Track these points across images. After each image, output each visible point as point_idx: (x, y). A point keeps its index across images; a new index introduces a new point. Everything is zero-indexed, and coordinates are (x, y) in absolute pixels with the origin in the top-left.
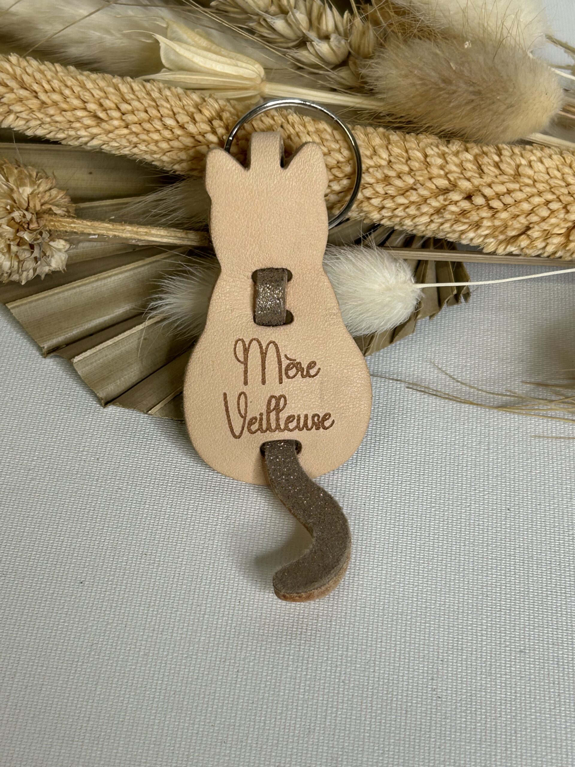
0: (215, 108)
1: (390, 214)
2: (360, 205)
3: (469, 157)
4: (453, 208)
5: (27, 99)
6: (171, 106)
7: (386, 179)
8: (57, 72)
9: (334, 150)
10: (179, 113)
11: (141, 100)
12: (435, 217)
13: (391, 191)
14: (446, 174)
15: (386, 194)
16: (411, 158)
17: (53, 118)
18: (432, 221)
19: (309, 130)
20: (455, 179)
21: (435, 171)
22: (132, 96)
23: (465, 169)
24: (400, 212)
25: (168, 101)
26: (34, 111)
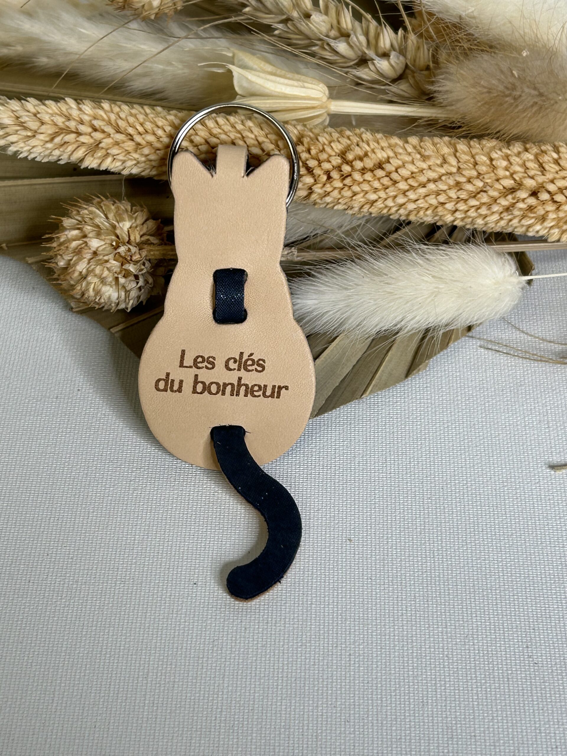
0: (295, 133)
1: (463, 216)
2: (436, 210)
3: (531, 157)
4: (521, 205)
5: (124, 142)
6: (256, 136)
7: (458, 185)
8: (146, 115)
9: (407, 162)
10: (264, 142)
11: (228, 134)
12: (505, 214)
13: (463, 195)
14: (512, 175)
15: (458, 198)
16: (478, 163)
17: (148, 157)
18: (501, 219)
19: (383, 145)
20: (520, 179)
21: (501, 173)
22: (219, 131)
23: (528, 169)
24: (472, 213)
25: (252, 132)
26: (130, 153)
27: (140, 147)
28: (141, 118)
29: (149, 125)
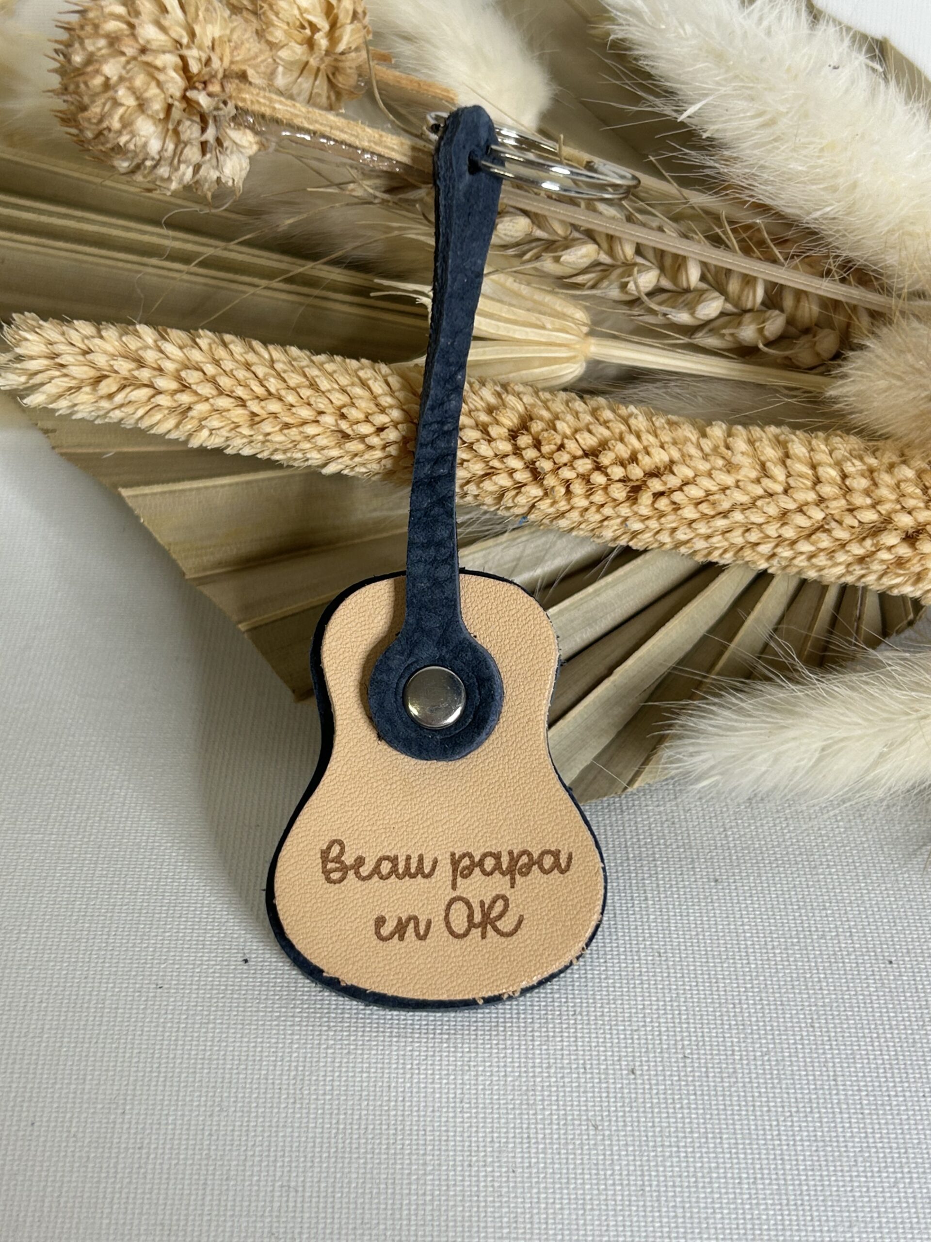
1: (785, 563)
4: (884, 555)
7: (783, 516)
12: (857, 567)
13: (789, 533)
14: (875, 504)
15: (781, 537)
16: (823, 479)
17: (269, 436)
18: (850, 572)
19: (663, 440)
20: (889, 512)
21: (859, 500)
23: (904, 496)
24: (801, 562)
26: (239, 426)
27: (257, 419)
28: (261, 371)
29: (273, 384)
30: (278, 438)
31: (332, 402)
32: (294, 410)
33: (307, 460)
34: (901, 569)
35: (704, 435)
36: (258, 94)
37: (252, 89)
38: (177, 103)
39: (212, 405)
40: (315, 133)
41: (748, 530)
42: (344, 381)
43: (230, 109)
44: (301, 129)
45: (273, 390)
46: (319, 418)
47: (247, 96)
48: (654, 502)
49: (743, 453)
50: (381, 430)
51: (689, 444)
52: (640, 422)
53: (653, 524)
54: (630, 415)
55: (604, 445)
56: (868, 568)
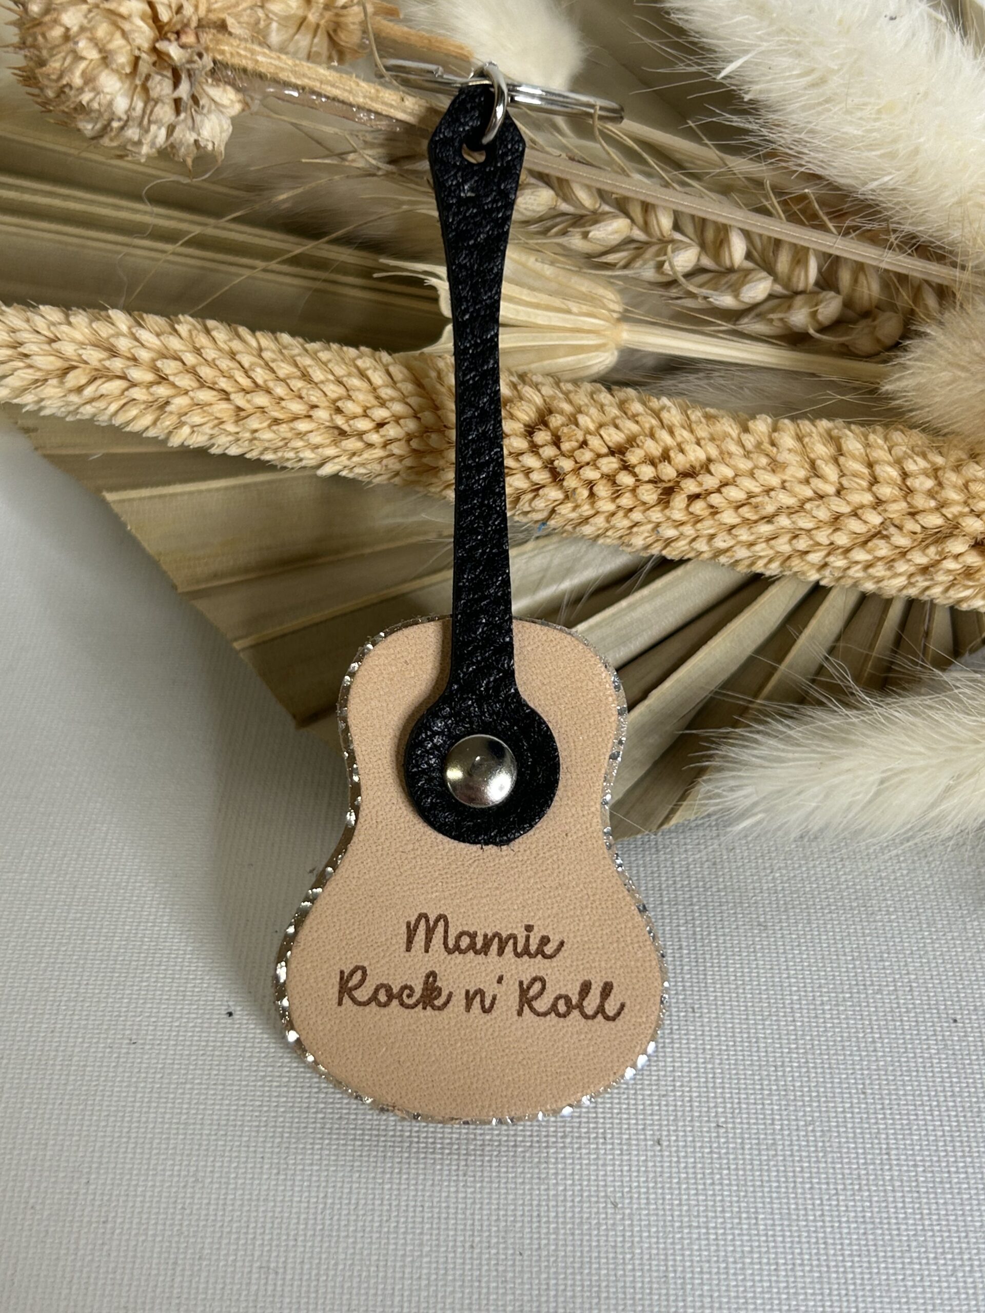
1: (838, 574)
5: (213, 404)
7: (835, 521)
8: (261, 349)
9: (742, 473)
12: (919, 578)
13: (842, 539)
14: (940, 507)
15: (832, 544)
16: (879, 479)
17: (256, 434)
18: (911, 584)
19: (700, 436)
20: (956, 516)
21: (920, 502)
23: (972, 496)
24: (856, 572)
26: (223, 422)
27: (242, 414)
28: (246, 360)
29: (260, 375)
30: (267, 435)
31: (326, 395)
32: (283, 403)
33: (301, 460)
34: (970, 580)
35: (746, 430)
36: (238, 46)
37: (232, 40)
38: (144, 56)
39: (192, 399)
40: (303, 88)
41: (796, 537)
42: (340, 371)
43: (207, 61)
44: (287, 85)
45: (260, 381)
46: (311, 413)
47: (226, 48)
48: (688, 506)
49: (790, 450)
50: (380, 425)
51: (728, 440)
52: (673, 416)
53: (688, 530)
54: (663, 408)
55: (632, 441)
56: (932, 579)
